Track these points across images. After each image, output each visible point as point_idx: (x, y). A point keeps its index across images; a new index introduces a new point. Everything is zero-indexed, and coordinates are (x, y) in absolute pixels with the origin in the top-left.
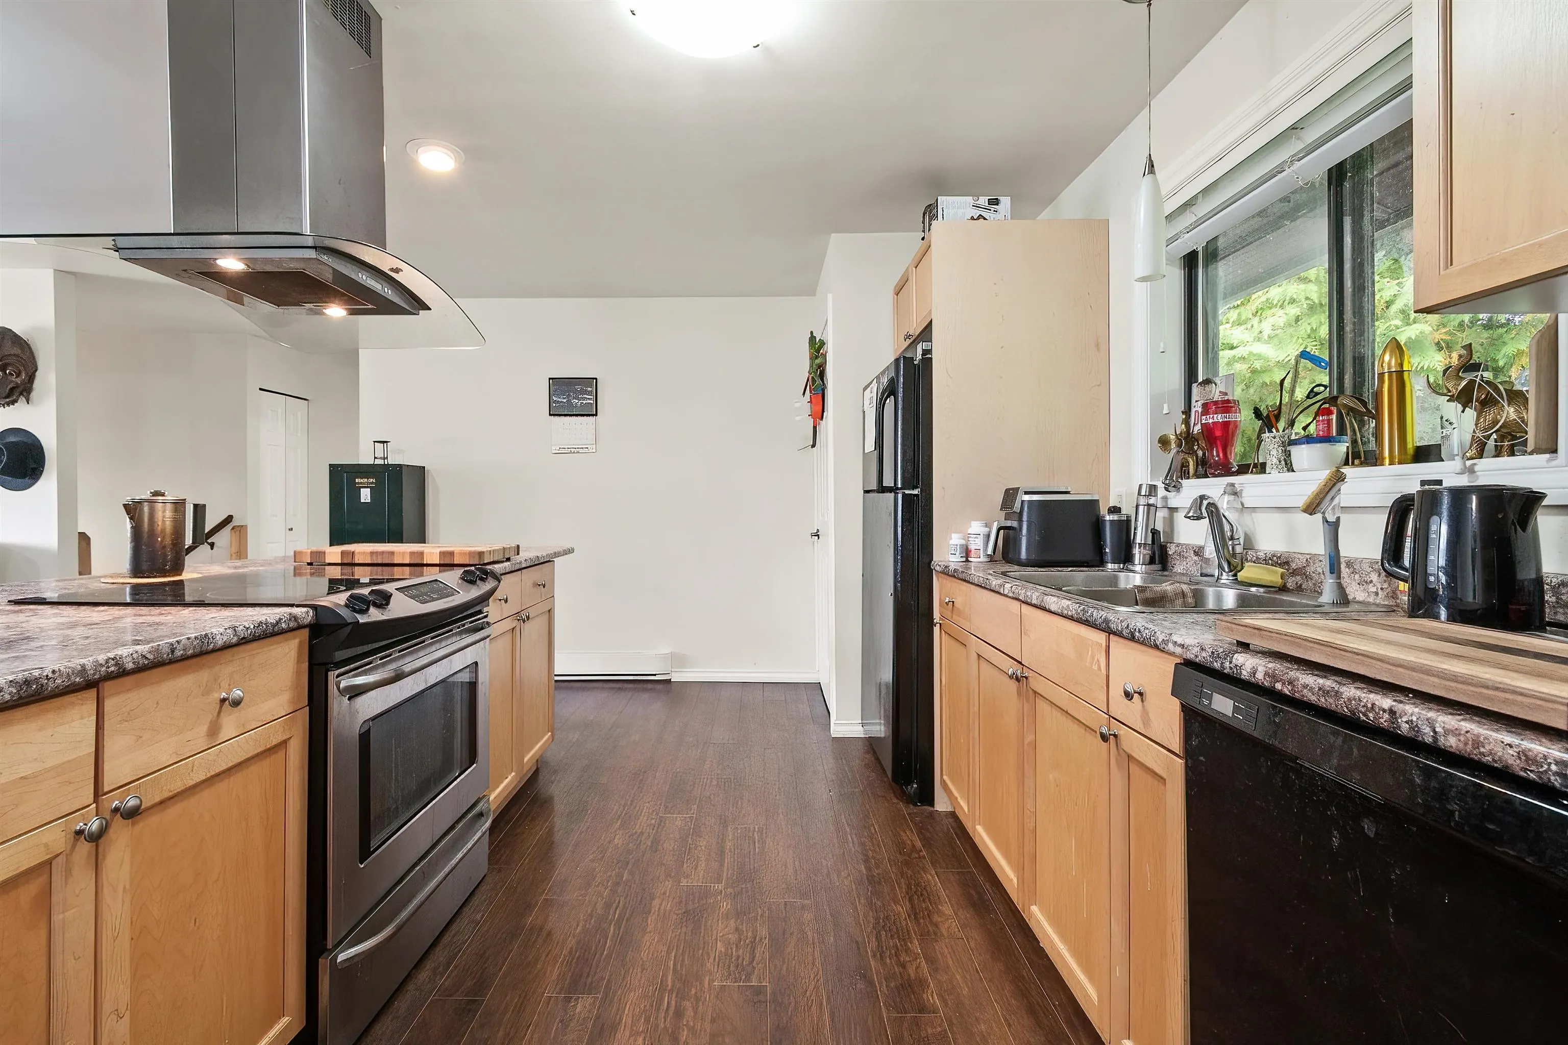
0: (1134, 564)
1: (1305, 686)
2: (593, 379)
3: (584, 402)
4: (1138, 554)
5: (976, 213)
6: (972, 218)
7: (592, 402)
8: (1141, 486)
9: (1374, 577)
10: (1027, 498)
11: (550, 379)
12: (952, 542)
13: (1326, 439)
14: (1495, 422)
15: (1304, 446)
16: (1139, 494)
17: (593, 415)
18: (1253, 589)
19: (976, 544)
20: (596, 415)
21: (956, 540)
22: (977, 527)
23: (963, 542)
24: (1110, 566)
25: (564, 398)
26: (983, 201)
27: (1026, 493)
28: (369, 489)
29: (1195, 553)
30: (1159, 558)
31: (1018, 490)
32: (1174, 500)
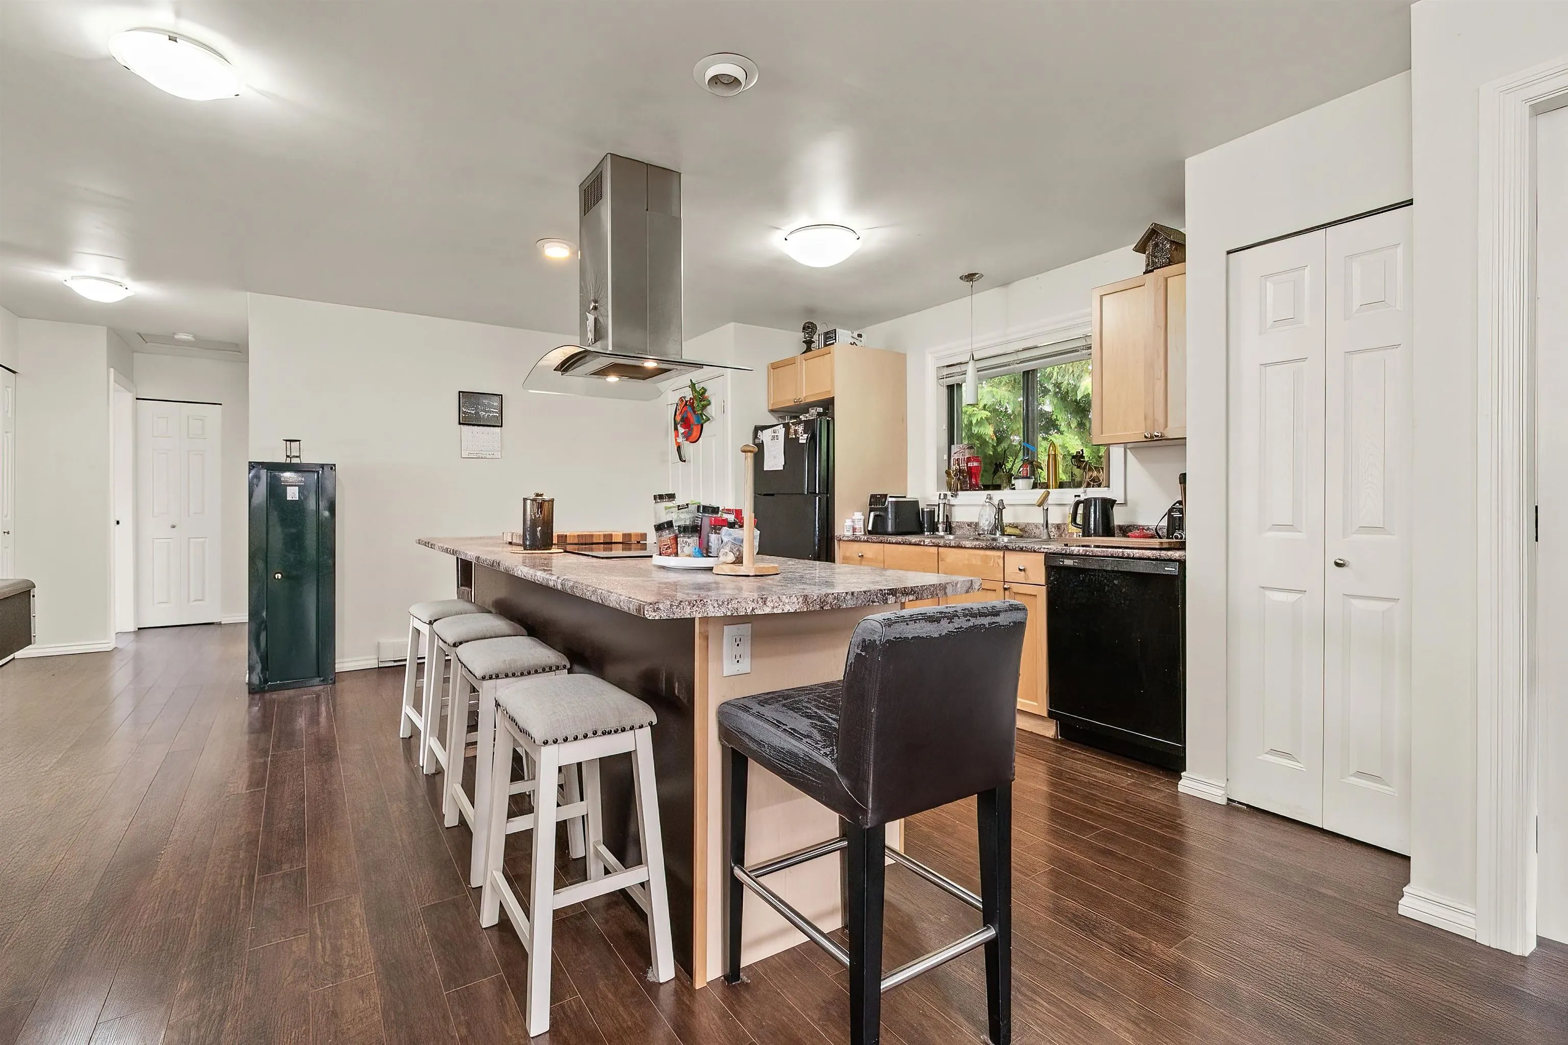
0: (938, 530)
1: (1096, 551)
2: (499, 395)
3: (491, 415)
4: (941, 527)
5: (853, 341)
6: (851, 344)
7: (498, 415)
8: (940, 494)
10: (890, 499)
11: (460, 392)
12: (846, 524)
13: (1027, 478)
14: (1091, 476)
15: (1020, 480)
16: (940, 498)
17: (498, 426)
18: (1013, 537)
19: (860, 525)
20: (501, 426)
21: (848, 523)
22: (859, 516)
23: (852, 524)
24: (926, 533)
25: (473, 410)
26: (855, 335)
27: (890, 497)
28: (297, 488)
29: (968, 525)
30: (949, 529)
31: (886, 495)
32: (953, 501)
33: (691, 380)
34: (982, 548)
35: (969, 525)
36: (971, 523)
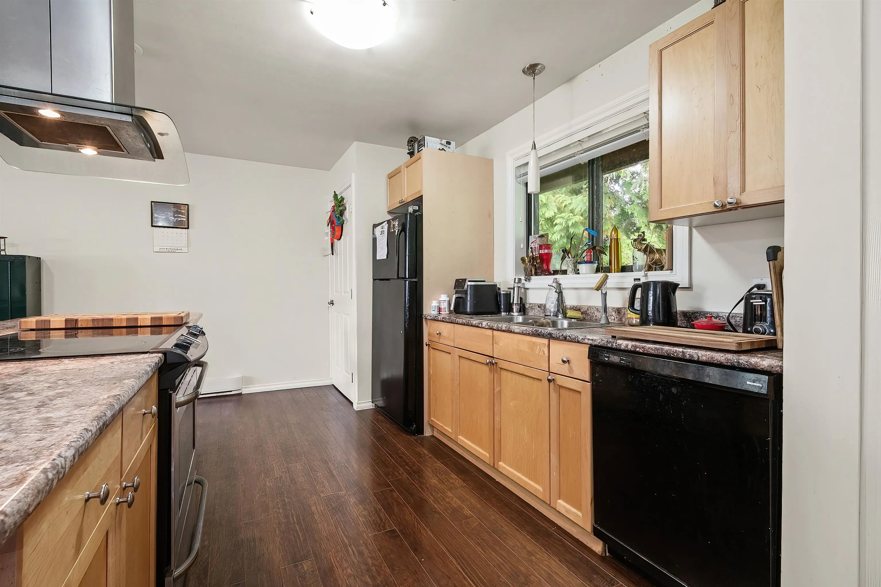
0: (513, 312)
2: (186, 205)
3: (179, 219)
4: (515, 308)
5: (441, 147)
6: (440, 149)
7: (185, 219)
8: (515, 279)
9: (613, 313)
10: (469, 283)
11: (152, 202)
12: (432, 305)
13: (590, 262)
14: (653, 259)
15: (584, 264)
16: (515, 282)
17: (186, 228)
19: (444, 306)
20: (188, 228)
21: (435, 303)
22: (444, 297)
23: (438, 304)
24: (503, 313)
25: (164, 216)
26: (444, 142)
27: (469, 281)
29: (538, 306)
30: (523, 310)
31: (465, 280)
32: (528, 285)
33: (335, 192)
34: (529, 335)
35: (540, 306)
36: (541, 304)
